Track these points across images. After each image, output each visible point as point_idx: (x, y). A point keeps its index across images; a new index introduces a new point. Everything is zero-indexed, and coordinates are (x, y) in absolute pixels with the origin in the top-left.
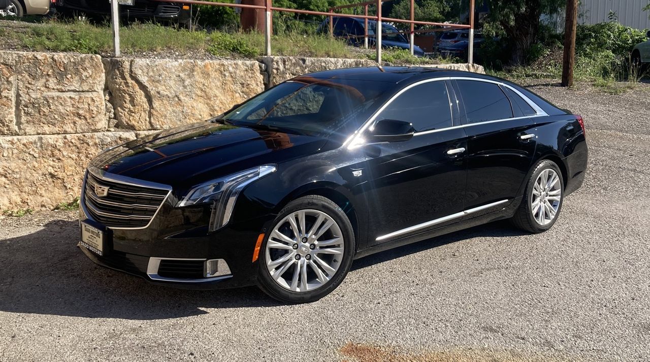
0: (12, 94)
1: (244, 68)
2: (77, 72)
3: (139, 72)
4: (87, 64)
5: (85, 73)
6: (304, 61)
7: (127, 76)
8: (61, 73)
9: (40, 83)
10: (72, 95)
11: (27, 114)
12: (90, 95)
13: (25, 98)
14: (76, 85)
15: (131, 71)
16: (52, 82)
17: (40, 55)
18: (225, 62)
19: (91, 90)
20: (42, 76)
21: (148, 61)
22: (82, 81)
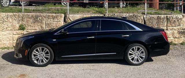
0: (44, 22)
2: (57, 18)
3: (70, 18)
4: (59, 16)
5: (58, 18)
6: (115, 14)
7: (68, 19)
8: (54, 18)
9: (49, 20)
10: (56, 22)
11: (47, 26)
12: (59, 22)
13: (46, 23)
14: (56, 20)
15: (69, 18)
16: (52, 20)
17: (50, 14)
18: (92, 15)
19: (60, 21)
20: (50, 18)
21: (72, 15)
22: (58, 19)
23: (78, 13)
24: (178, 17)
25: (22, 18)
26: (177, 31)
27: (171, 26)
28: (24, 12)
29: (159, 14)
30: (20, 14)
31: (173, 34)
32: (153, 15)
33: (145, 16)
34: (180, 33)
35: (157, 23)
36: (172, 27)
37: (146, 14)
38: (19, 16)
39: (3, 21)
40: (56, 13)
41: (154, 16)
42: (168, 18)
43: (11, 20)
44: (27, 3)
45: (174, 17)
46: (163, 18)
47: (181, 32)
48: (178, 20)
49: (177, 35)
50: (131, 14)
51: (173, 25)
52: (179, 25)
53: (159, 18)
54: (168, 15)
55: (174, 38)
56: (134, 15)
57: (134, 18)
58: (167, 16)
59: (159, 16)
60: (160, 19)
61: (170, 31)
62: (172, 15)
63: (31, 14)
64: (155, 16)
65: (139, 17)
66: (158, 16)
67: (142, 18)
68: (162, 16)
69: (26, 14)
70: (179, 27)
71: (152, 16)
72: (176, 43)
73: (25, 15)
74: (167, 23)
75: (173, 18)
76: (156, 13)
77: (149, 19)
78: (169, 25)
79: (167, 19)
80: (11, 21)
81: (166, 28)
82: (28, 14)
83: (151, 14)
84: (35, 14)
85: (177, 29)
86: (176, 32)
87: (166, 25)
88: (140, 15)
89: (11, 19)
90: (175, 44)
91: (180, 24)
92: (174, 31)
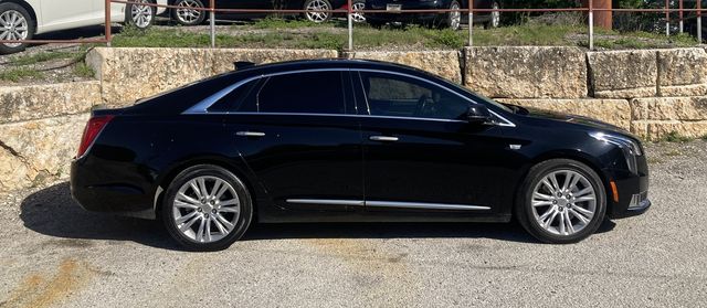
1: (440, 56)
18: (425, 52)
23: (379, 45)
24: (693, 56)
25: (214, 62)
26: (688, 98)
27: (670, 82)
28: (216, 46)
29: (632, 47)
30: (208, 50)
31: (678, 107)
32: (614, 49)
33: (590, 54)
34: (698, 104)
35: (626, 73)
36: (674, 87)
37: (591, 46)
38: (205, 57)
39: (167, 74)
40: (312, 48)
41: (618, 52)
42: (662, 57)
43: (185, 69)
44: (197, 14)
45: (680, 55)
46: (647, 60)
47: (702, 100)
48: (693, 66)
49: (691, 112)
50: (546, 48)
51: (677, 80)
52: (697, 80)
53: (632, 59)
54: (660, 50)
55: (680, 120)
56: (555, 51)
57: (556, 60)
58: (658, 53)
59: (635, 52)
60: (638, 62)
61: (668, 98)
62: (674, 50)
63: (239, 50)
64: (623, 53)
65: (573, 55)
66: (629, 51)
67: (582, 58)
68: (644, 53)
69: (224, 50)
70: (694, 86)
71: (613, 52)
72: (688, 135)
73: (221, 54)
74: (659, 75)
75: (675, 58)
76: (622, 43)
77: (602, 64)
78: (666, 80)
79: (659, 61)
80: (186, 73)
81: (655, 88)
82: (229, 50)
83: (608, 47)
84: (252, 50)
85: (688, 92)
86: (686, 101)
87: (654, 79)
88: (573, 49)
89: (186, 66)
90: (686, 140)
91: (699, 78)
92: (682, 98)
